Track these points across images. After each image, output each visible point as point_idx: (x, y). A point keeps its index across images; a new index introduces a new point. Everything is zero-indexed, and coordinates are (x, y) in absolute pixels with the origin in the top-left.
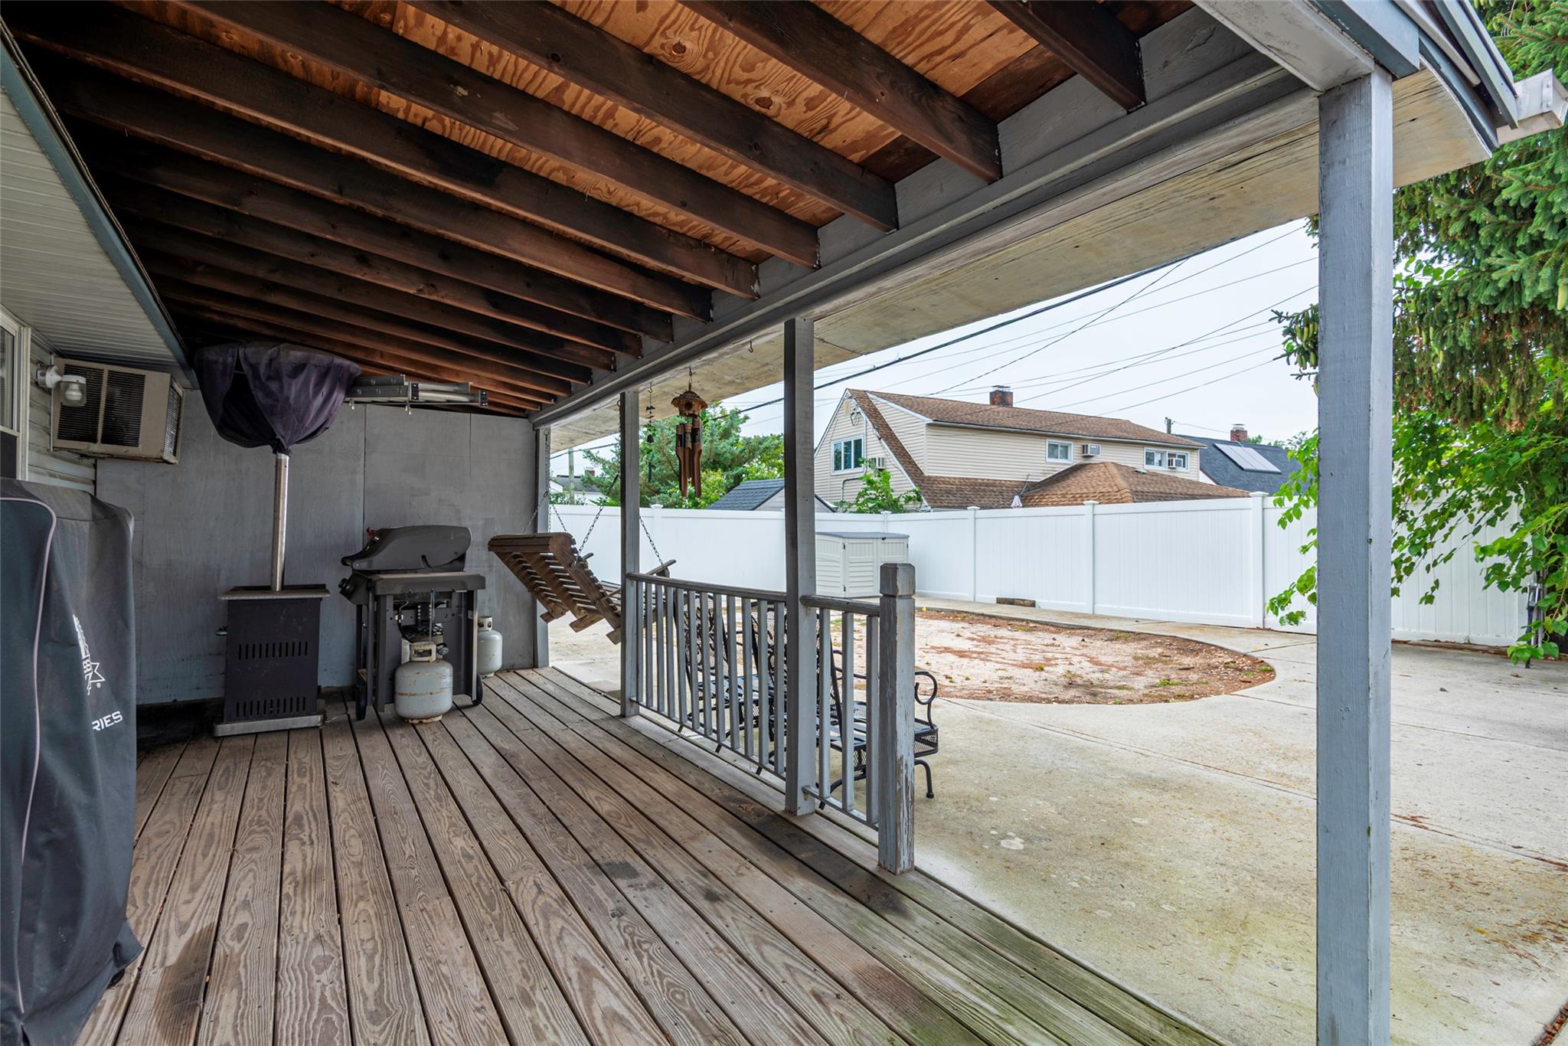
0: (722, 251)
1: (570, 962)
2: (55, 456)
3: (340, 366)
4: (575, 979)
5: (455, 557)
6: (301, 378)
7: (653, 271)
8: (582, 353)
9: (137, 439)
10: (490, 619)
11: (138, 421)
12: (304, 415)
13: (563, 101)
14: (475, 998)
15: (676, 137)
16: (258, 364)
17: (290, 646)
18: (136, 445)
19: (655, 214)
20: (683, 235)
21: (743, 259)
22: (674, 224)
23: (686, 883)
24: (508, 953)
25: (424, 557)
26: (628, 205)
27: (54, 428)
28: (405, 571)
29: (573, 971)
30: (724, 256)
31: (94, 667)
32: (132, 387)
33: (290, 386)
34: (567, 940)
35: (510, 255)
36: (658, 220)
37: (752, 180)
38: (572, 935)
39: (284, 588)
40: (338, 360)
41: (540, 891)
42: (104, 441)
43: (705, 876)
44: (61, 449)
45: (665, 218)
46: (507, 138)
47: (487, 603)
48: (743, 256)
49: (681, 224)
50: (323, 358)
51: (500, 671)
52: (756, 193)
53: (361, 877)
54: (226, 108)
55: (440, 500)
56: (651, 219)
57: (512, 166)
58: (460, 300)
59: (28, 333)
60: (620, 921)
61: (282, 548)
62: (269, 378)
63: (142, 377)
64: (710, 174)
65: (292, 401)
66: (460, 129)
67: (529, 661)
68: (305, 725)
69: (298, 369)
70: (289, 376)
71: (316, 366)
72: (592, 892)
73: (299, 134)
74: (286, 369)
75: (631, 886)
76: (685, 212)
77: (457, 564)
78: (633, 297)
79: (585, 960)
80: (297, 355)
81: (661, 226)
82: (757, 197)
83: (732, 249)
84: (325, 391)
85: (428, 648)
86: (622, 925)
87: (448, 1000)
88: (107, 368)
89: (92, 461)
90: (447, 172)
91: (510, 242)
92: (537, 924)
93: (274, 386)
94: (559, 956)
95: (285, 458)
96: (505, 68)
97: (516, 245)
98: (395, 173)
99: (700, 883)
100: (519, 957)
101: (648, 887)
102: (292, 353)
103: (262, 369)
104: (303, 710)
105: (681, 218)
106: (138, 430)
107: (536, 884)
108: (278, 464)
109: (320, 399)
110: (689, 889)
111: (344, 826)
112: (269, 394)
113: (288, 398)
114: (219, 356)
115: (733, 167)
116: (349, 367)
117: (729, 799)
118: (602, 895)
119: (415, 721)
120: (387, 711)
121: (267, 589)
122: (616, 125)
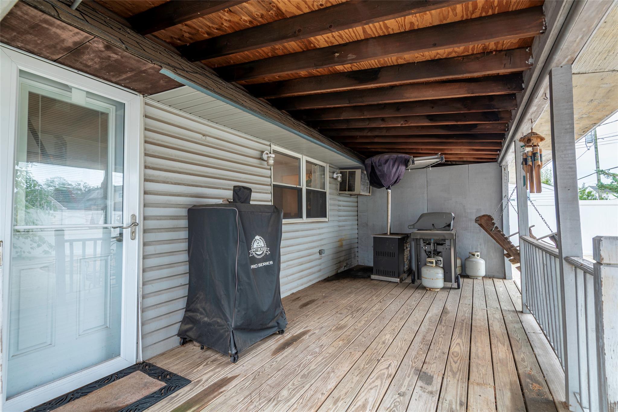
0: (501, 51)
1: (363, 400)
2: (340, 196)
3: (401, 157)
4: (356, 407)
5: (446, 225)
6: (387, 164)
7: (480, 78)
8: (488, 127)
9: (354, 189)
10: (479, 253)
11: (354, 184)
12: (390, 176)
13: (370, 34)
14: (327, 389)
15: (416, 17)
16: (376, 162)
17: (390, 253)
18: (354, 191)
19: (450, 53)
20: (472, 54)
21: (518, 48)
22: (463, 53)
23: (447, 402)
24: (352, 382)
25: (433, 225)
26: (435, 56)
27: (339, 188)
28: (427, 230)
29: (360, 403)
30: (503, 53)
31: (267, 249)
32: (352, 174)
33: (384, 167)
34: (373, 391)
35: (407, 100)
36: (453, 55)
37: (471, 8)
38: (376, 390)
39: (391, 234)
40: (400, 155)
41: (388, 368)
42: (348, 191)
43: (461, 404)
44: (340, 194)
45: (456, 52)
46: (359, 61)
47: (479, 246)
48: (517, 47)
49: (466, 50)
50: (395, 155)
51: (483, 277)
52: (481, 13)
53: (351, 334)
54: (321, 92)
55: (456, 202)
56: (450, 56)
57: (384, 67)
58: (416, 123)
59: (328, 165)
60: (398, 397)
61: (389, 221)
62: (379, 166)
63: (355, 172)
64: (448, 21)
65: (385, 172)
66: (360, 65)
67: (502, 275)
68: (394, 281)
69: (386, 161)
70: (384, 164)
71: (392, 159)
72: (405, 379)
73: (337, 90)
74: (383, 161)
75: (421, 387)
76: (462, 44)
77: (447, 228)
78: (469, 95)
79: (368, 402)
80: (386, 156)
81: (458, 57)
82: (484, 14)
83: (506, 47)
84: (396, 166)
85: (432, 261)
86: (398, 400)
87: (321, 385)
88: (348, 171)
89: (356, 196)
90: (362, 82)
91: (405, 95)
92: (372, 379)
93: (380, 168)
94: (363, 394)
95: (390, 191)
96: (346, 37)
97: (408, 95)
98: (364, 89)
99: (454, 407)
100: (353, 386)
101: (428, 393)
102: (385, 156)
103: (377, 164)
104: (393, 276)
105: (462, 48)
106: (354, 187)
107: (390, 365)
108: (388, 192)
109: (394, 170)
110: (445, 405)
111: (367, 316)
112: (380, 171)
113: (384, 171)
114: (368, 161)
115: (454, 10)
116: (404, 157)
117: (530, 377)
118: (406, 383)
119: (428, 289)
120: (417, 282)
121: (386, 234)
122: (393, 29)
